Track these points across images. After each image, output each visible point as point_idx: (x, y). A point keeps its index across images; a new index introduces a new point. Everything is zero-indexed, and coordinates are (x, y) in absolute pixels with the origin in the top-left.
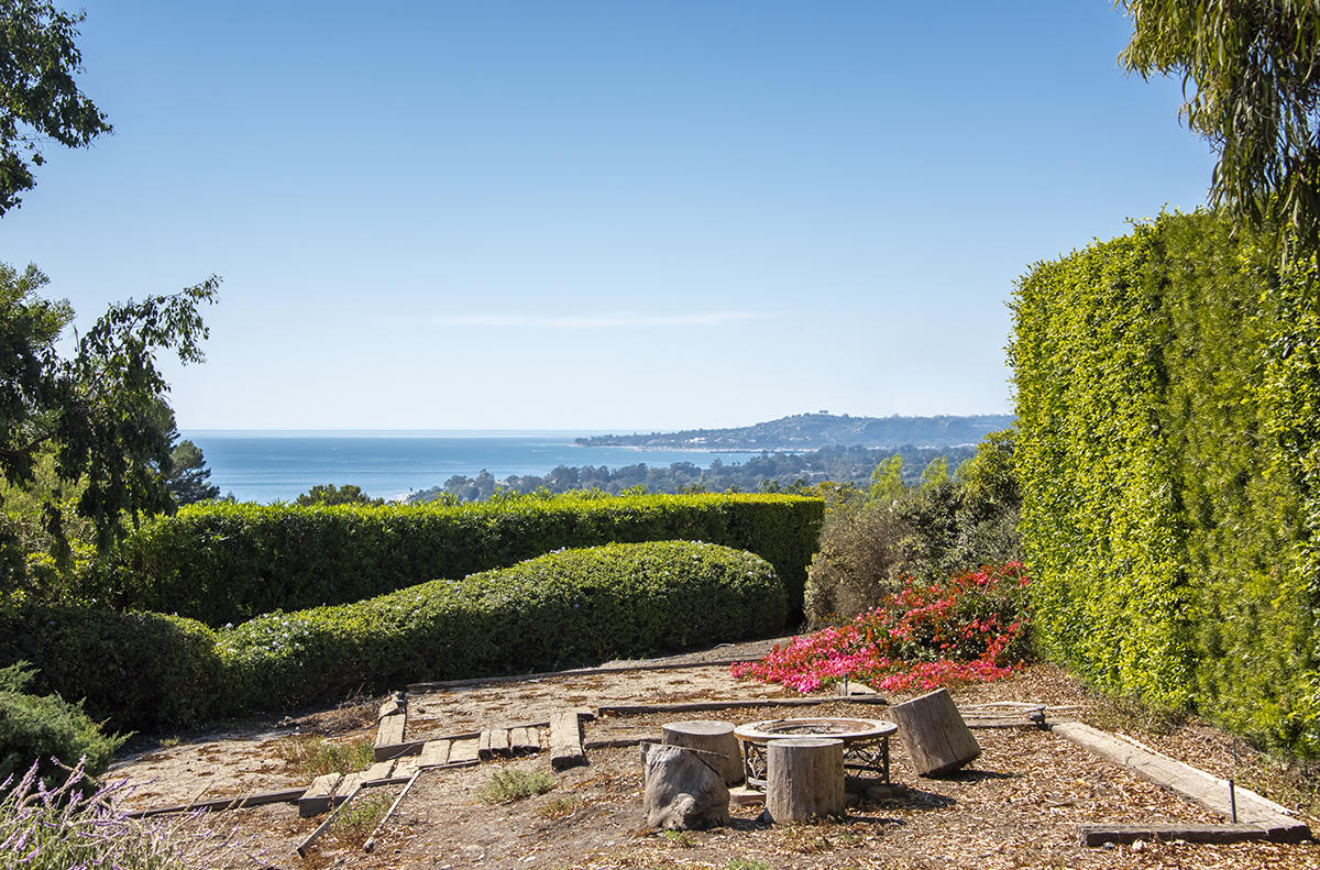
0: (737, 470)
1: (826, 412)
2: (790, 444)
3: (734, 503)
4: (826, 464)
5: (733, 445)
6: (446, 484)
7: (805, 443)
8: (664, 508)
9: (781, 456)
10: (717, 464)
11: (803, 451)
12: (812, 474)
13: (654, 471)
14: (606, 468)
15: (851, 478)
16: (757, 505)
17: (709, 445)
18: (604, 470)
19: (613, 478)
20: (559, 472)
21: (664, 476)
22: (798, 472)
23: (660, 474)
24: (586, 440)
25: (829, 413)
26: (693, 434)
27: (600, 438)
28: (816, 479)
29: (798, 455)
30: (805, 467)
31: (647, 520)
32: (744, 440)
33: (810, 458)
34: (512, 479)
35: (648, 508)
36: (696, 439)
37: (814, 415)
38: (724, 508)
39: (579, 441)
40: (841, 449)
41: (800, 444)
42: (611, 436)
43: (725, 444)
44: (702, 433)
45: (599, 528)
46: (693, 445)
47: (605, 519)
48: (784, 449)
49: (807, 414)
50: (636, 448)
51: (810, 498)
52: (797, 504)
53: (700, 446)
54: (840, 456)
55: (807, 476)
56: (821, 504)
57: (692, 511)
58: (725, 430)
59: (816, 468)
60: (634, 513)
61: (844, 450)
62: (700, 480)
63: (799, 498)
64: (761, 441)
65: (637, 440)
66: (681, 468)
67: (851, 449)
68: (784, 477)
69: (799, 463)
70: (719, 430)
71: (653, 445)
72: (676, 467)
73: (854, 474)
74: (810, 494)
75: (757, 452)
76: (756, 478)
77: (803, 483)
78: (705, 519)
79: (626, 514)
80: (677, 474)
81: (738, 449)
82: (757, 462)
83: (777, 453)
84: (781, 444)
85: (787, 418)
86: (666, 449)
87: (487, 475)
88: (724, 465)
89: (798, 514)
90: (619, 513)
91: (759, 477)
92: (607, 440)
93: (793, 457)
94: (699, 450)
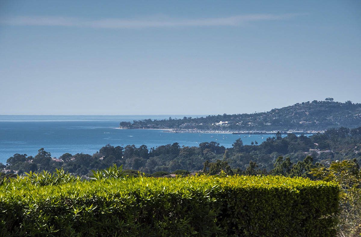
0: (255, 148)
1: (333, 99)
2: (301, 126)
3: (227, 189)
4: (331, 143)
5: (251, 128)
6: (9, 161)
7: (313, 126)
8: (138, 196)
9: (293, 137)
10: (238, 143)
11: (311, 133)
12: (319, 152)
13: (186, 149)
14: (145, 147)
15: (354, 155)
16: (255, 192)
17: (231, 128)
18: (144, 149)
19: (152, 155)
20: (107, 151)
21: (194, 153)
22: (308, 151)
23: (190, 152)
24: (129, 123)
25: (335, 101)
26: (218, 118)
27: (140, 122)
28: (323, 157)
29: (308, 136)
30: (313, 147)
31: (115, 211)
32: (261, 124)
33: (317, 138)
34: (66, 157)
35: (118, 196)
36: (221, 123)
37: (321, 102)
38: (212, 195)
39: (123, 124)
40: (343, 131)
41: (309, 127)
42: (150, 120)
43: (245, 126)
44: (225, 117)
45: (52, 222)
46: (218, 128)
47: (61, 210)
48: (295, 131)
49: (315, 102)
50: (171, 130)
51: (320, 183)
52: (304, 191)
53: (224, 128)
54: (344, 137)
55: (315, 154)
56: (335, 190)
57: (174, 198)
58: (246, 115)
59: (322, 147)
60: (100, 203)
61: (347, 132)
62: (224, 156)
63: (307, 183)
64: (275, 124)
65: (172, 123)
66: (208, 147)
67: (354, 131)
68: (296, 155)
69: (307, 142)
70: (240, 115)
71: (186, 127)
72: (204, 146)
73: (357, 152)
74: (320, 177)
75: (272, 133)
76: (271, 156)
77: (312, 160)
78: (189, 208)
79: (89, 203)
80: (205, 152)
81: (255, 131)
82: (273, 142)
83: (289, 134)
84: (292, 126)
85: (297, 105)
86: (195, 131)
87: (45, 153)
88: (244, 145)
89: (306, 203)
90: (80, 203)
91: (274, 155)
92: (147, 123)
93: (302, 137)
94: (223, 132)
